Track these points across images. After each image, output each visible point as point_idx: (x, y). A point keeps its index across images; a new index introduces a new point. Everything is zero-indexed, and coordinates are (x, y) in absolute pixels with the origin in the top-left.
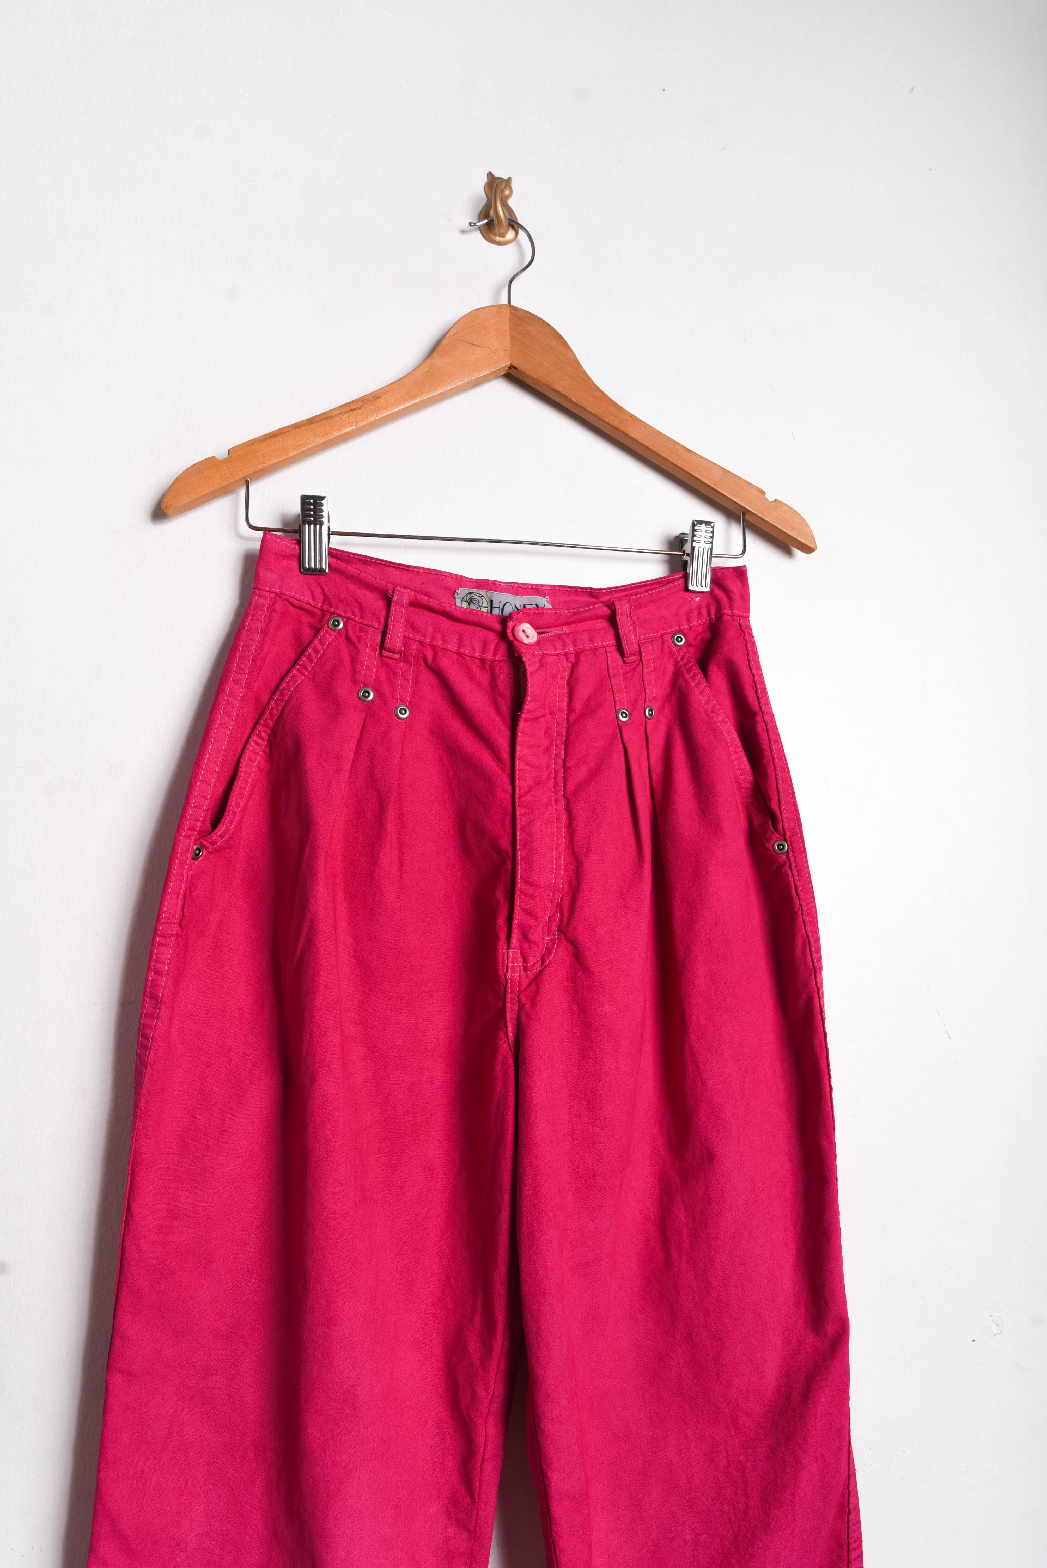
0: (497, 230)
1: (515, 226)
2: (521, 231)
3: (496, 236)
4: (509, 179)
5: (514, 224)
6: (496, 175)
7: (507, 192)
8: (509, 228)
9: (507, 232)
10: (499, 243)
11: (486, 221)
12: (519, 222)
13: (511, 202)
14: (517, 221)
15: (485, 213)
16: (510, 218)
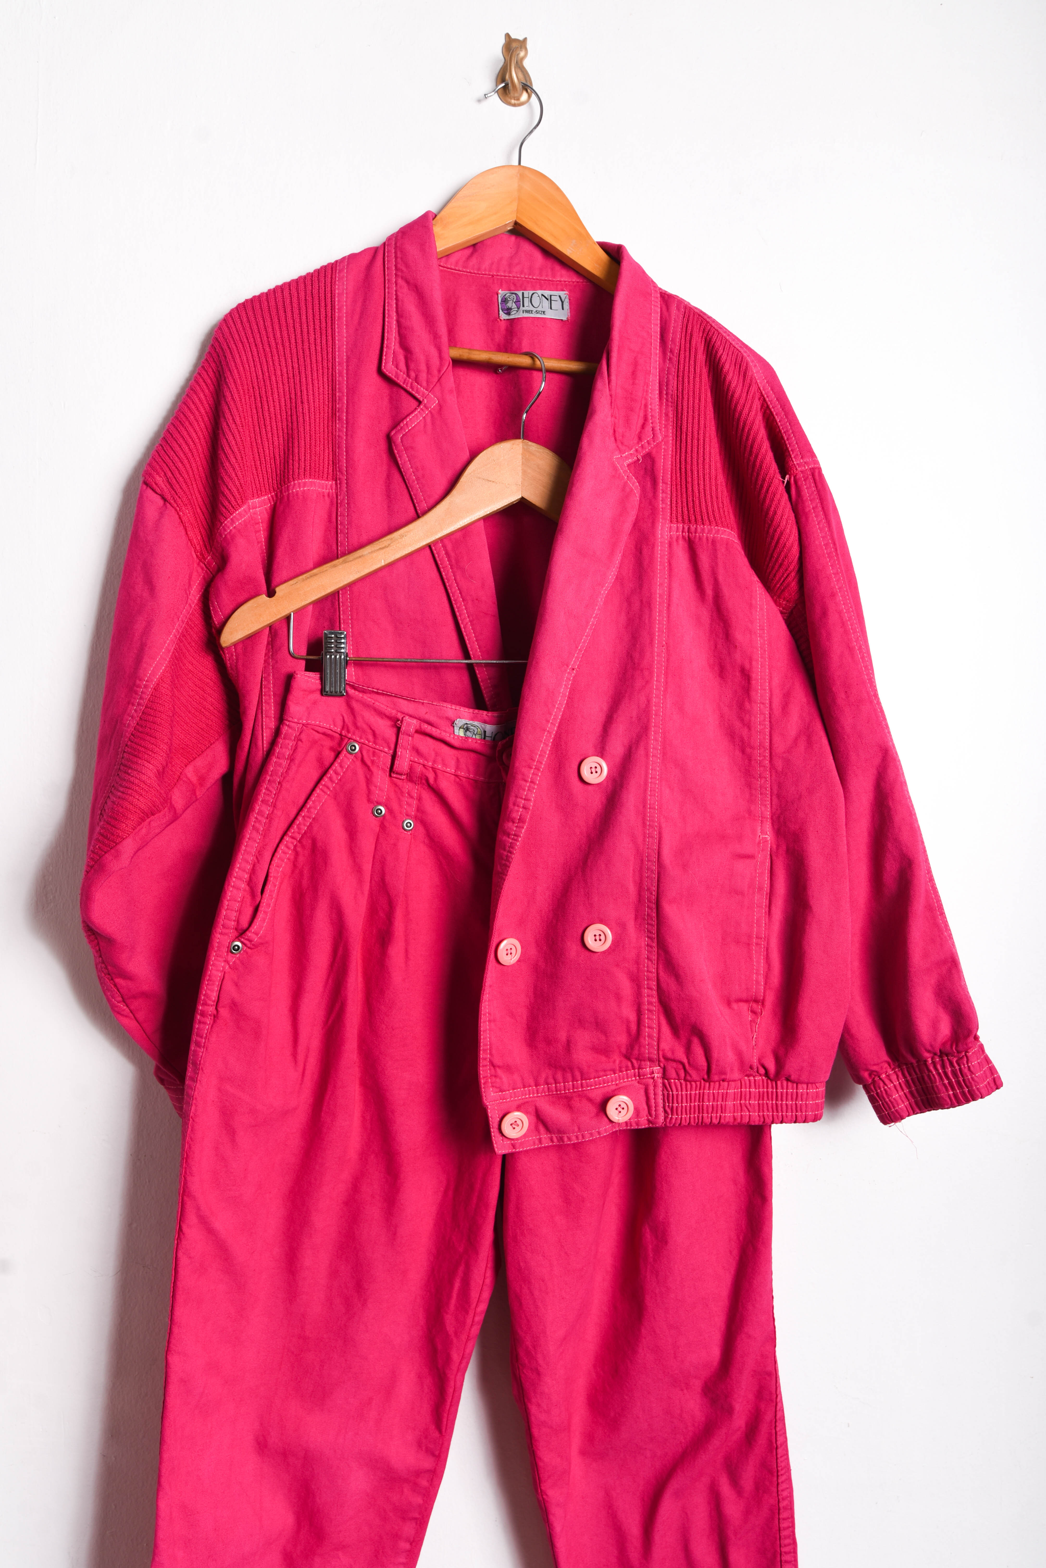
0: (512, 94)
1: (529, 91)
2: (533, 96)
3: (511, 99)
4: (525, 39)
5: (527, 87)
6: (513, 37)
7: (522, 54)
8: (522, 92)
9: (521, 95)
10: (514, 105)
11: (503, 85)
12: (534, 88)
13: (526, 64)
14: (531, 83)
15: (502, 76)
16: (524, 82)
